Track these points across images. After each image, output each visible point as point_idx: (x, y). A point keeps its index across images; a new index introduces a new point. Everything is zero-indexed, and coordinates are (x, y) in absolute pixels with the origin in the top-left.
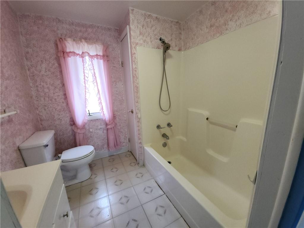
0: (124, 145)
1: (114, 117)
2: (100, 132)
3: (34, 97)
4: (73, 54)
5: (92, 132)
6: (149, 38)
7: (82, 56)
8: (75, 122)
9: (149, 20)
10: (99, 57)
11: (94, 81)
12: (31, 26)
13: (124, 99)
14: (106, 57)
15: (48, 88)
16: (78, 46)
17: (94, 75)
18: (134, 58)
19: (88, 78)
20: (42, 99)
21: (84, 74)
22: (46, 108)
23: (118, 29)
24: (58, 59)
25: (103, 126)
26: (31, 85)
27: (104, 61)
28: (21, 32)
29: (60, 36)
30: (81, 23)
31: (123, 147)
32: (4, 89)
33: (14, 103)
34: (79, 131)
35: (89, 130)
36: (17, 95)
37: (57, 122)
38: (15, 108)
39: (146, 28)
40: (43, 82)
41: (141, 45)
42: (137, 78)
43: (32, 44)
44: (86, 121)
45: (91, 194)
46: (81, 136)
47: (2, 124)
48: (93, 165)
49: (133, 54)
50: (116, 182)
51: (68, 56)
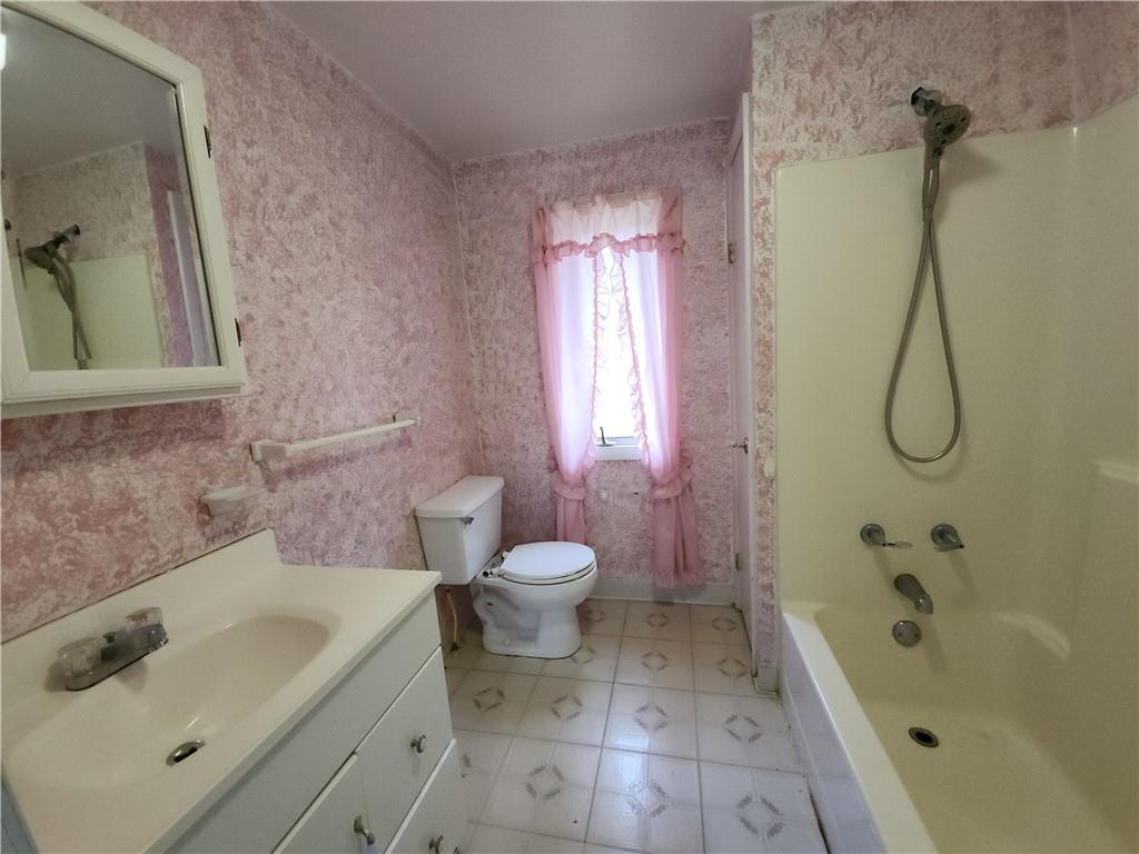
0: (716, 576)
1: (683, 457)
2: (632, 507)
3: (475, 383)
4: (567, 249)
5: (605, 502)
6: (848, 111)
7: (592, 250)
8: (558, 459)
10: (644, 243)
11: (622, 328)
12: (481, 193)
13: (728, 390)
14: (670, 240)
15: (506, 356)
16: (585, 219)
17: (624, 309)
18: (760, 221)
19: (604, 318)
20: (491, 387)
21: (596, 307)
22: (497, 411)
23: (724, 118)
24: (531, 273)
25: (644, 489)
27: (661, 253)
28: (460, 213)
29: (541, 202)
30: (600, 144)
31: (709, 583)
32: (400, 365)
33: (423, 397)
34: (565, 492)
35: (598, 494)
36: (432, 378)
37: (517, 456)
38: (420, 410)
39: (829, 76)
40: (497, 342)
41: (800, 155)
42: (769, 305)
43: (480, 242)
44: (589, 463)
45: (556, 713)
46: (572, 508)
47: (383, 449)
48: (596, 616)
49: (757, 207)
50: (643, 709)
51: (557, 258)
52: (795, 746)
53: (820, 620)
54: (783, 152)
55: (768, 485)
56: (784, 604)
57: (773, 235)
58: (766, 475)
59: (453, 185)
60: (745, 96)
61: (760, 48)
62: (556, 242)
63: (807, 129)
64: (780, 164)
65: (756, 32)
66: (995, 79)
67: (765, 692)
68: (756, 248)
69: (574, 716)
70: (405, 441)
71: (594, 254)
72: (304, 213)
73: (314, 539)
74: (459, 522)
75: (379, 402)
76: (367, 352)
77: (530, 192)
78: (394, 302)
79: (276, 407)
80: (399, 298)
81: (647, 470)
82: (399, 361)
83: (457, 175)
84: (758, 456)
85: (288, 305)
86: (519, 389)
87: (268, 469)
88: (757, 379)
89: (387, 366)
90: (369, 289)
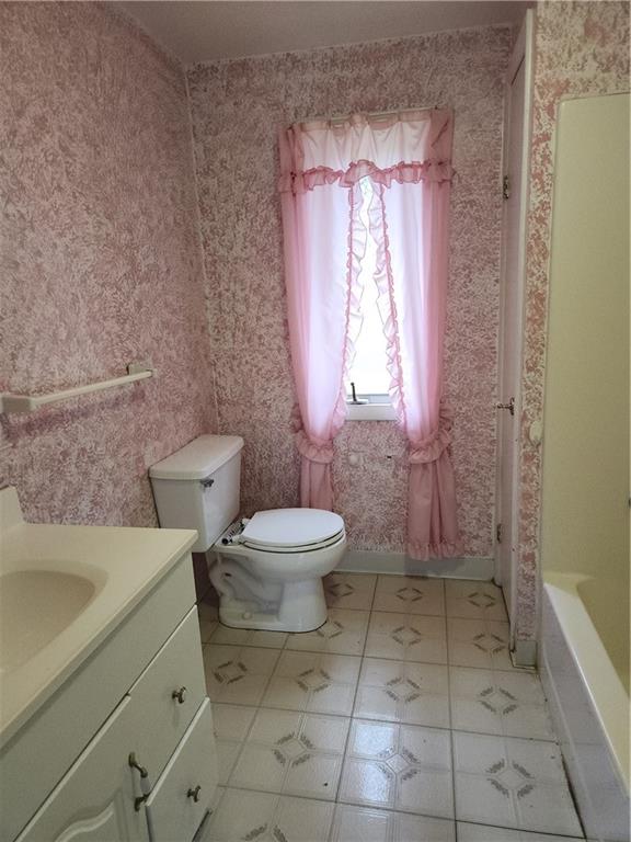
0: (475, 549)
1: (442, 419)
2: (385, 473)
3: (210, 329)
4: (320, 176)
5: (355, 467)
7: (349, 178)
8: (304, 419)
10: (408, 173)
11: (380, 271)
12: (219, 104)
13: (497, 345)
14: (438, 170)
15: (246, 300)
16: (341, 142)
17: (383, 249)
18: (539, 159)
19: (359, 259)
20: (228, 334)
21: (351, 247)
22: (235, 363)
24: (276, 202)
25: (399, 452)
26: (207, 291)
27: (427, 186)
28: (194, 127)
29: (291, 117)
30: (362, 51)
31: (467, 556)
32: (133, 310)
33: (156, 345)
34: (311, 454)
35: (347, 457)
36: (165, 324)
37: (258, 414)
38: (155, 361)
40: (235, 282)
41: (587, 85)
42: (545, 254)
43: (217, 164)
44: (338, 423)
45: (302, 685)
46: (318, 472)
47: (117, 403)
48: (343, 590)
49: (537, 143)
50: (394, 682)
51: (307, 187)
52: (550, 717)
53: (582, 591)
54: (567, 82)
55: (534, 449)
56: (546, 575)
57: (552, 176)
58: (532, 438)
59: (185, 92)
60: (530, 13)
62: (308, 166)
63: (595, 57)
64: (565, 96)
67: (522, 666)
68: (533, 189)
69: (322, 688)
70: (138, 395)
71: (350, 184)
72: (34, 138)
73: (52, 498)
74: (199, 484)
75: (113, 353)
76: (100, 295)
77: (277, 104)
78: (125, 236)
79: (14, 357)
80: (130, 232)
81: (403, 432)
82: (131, 305)
83: (190, 79)
84: (524, 418)
85: (22, 245)
86: (260, 337)
87: (8, 423)
88: (527, 335)
89: (119, 311)
90: (100, 223)
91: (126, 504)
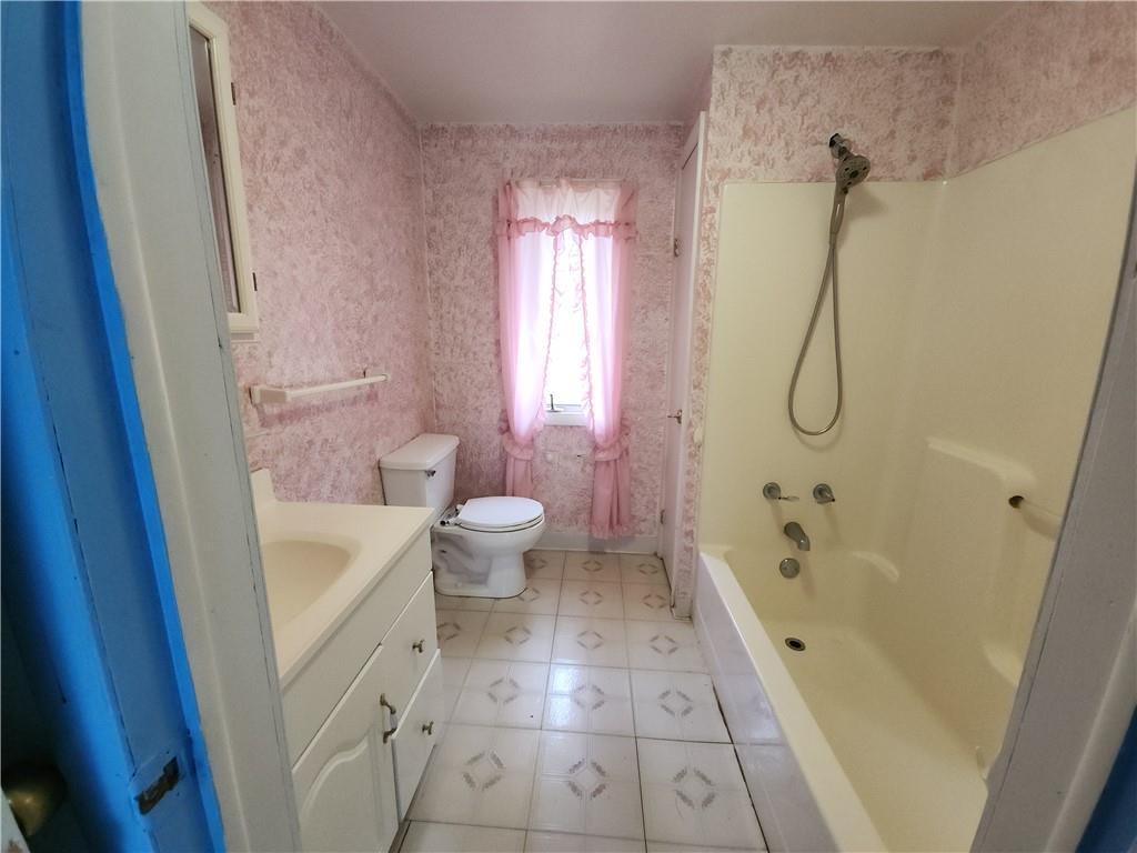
0: (643, 529)
1: (622, 426)
2: (574, 468)
3: (432, 344)
4: (533, 224)
5: (550, 463)
6: (783, 144)
7: (555, 230)
8: (510, 423)
9: (788, 75)
10: (602, 228)
11: (577, 305)
12: (447, 158)
13: (665, 369)
14: (625, 228)
15: (464, 321)
16: (549, 199)
17: (580, 287)
18: (707, 227)
19: (561, 294)
20: (448, 350)
21: (554, 283)
22: (453, 375)
23: (680, 123)
24: (494, 243)
25: (586, 452)
26: (431, 312)
27: (616, 240)
28: (425, 176)
29: (508, 176)
30: (567, 130)
31: (637, 535)
32: (371, 322)
33: (388, 355)
34: (516, 452)
35: (544, 455)
36: (397, 338)
37: (470, 417)
38: (387, 368)
39: (770, 110)
40: (455, 306)
41: (743, 174)
42: (709, 298)
43: (443, 207)
44: (539, 427)
45: (508, 640)
46: (521, 467)
47: (355, 401)
48: (538, 564)
49: (706, 214)
50: (583, 634)
51: (520, 233)
52: (703, 655)
53: (728, 558)
54: (729, 170)
55: (696, 450)
56: (701, 546)
57: (716, 240)
58: (696, 440)
59: (419, 146)
60: (702, 114)
61: (719, 76)
62: (521, 217)
63: (750, 153)
64: (727, 180)
65: (717, 61)
66: (892, 134)
67: (681, 618)
68: (702, 249)
69: (525, 641)
70: (372, 396)
71: (555, 233)
72: (295, 167)
73: (299, 480)
74: (423, 474)
75: (353, 358)
76: (344, 308)
77: (497, 164)
78: (366, 261)
79: (270, 355)
80: (371, 256)
81: (591, 435)
82: (369, 318)
83: (423, 136)
84: (690, 425)
85: (281, 257)
86: (475, 353)
87: (263, 412)
88: (694, 360)
89: (359, 323)
90: (347, 245)
91: (360, 489)
